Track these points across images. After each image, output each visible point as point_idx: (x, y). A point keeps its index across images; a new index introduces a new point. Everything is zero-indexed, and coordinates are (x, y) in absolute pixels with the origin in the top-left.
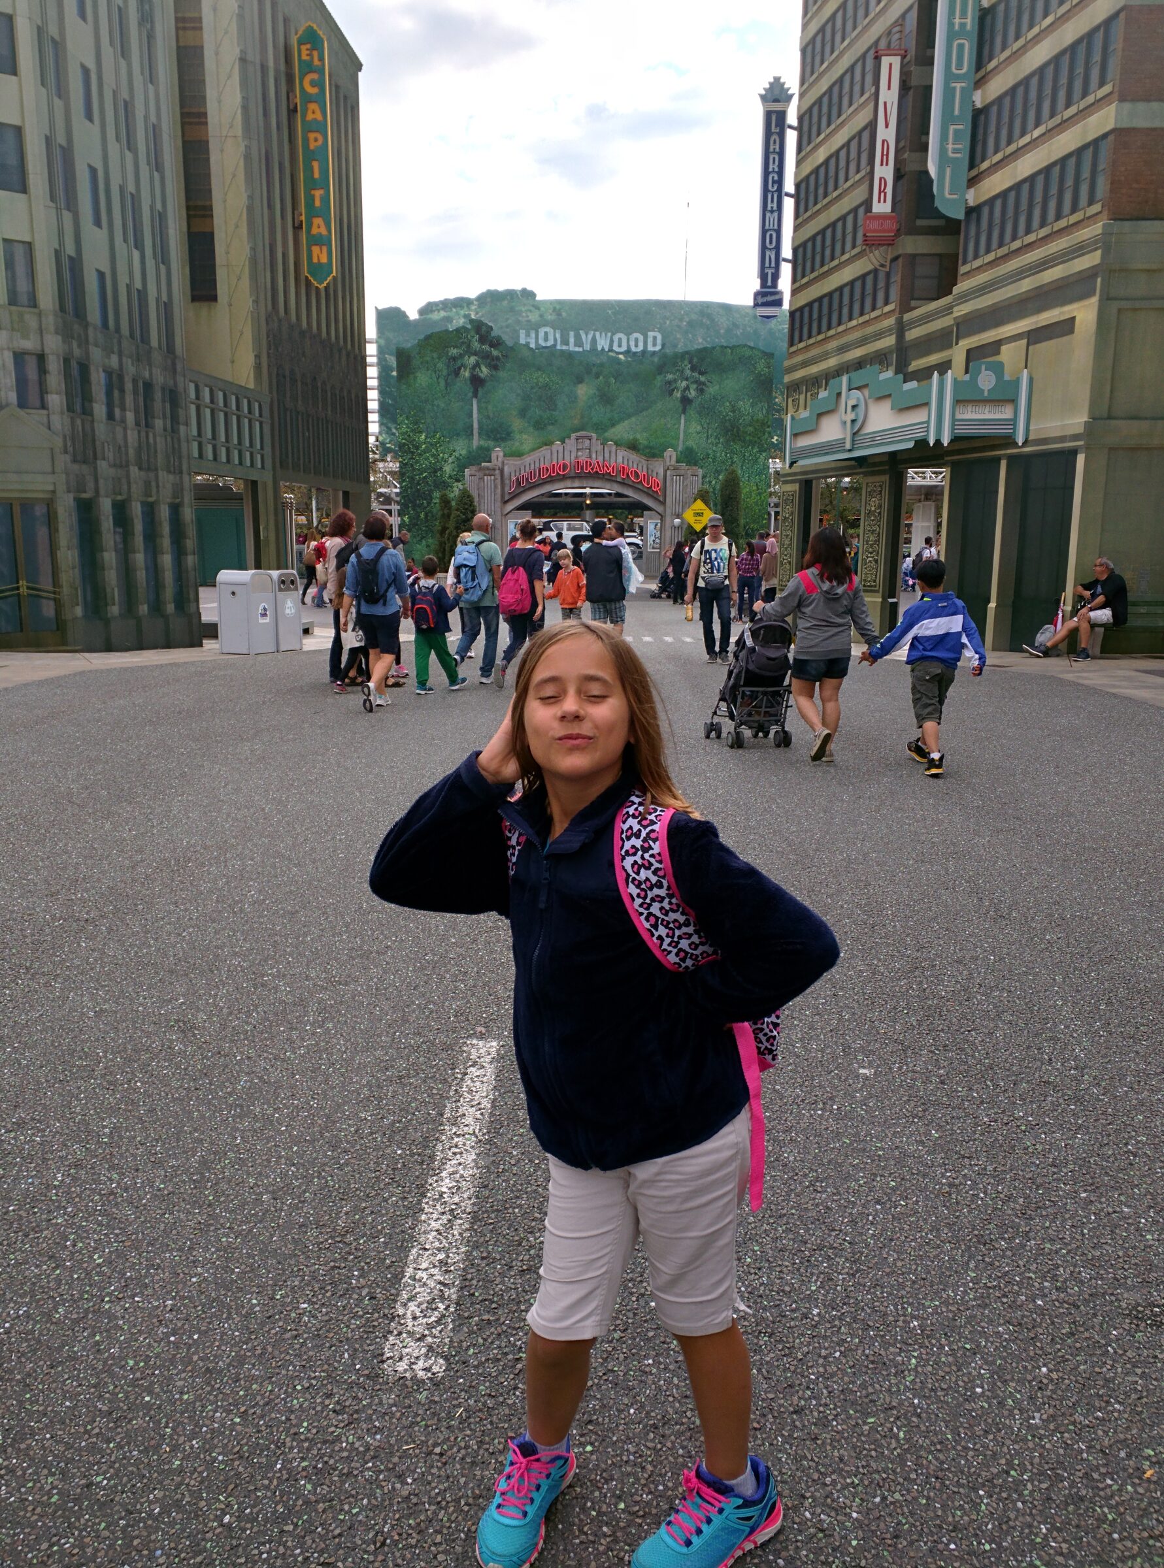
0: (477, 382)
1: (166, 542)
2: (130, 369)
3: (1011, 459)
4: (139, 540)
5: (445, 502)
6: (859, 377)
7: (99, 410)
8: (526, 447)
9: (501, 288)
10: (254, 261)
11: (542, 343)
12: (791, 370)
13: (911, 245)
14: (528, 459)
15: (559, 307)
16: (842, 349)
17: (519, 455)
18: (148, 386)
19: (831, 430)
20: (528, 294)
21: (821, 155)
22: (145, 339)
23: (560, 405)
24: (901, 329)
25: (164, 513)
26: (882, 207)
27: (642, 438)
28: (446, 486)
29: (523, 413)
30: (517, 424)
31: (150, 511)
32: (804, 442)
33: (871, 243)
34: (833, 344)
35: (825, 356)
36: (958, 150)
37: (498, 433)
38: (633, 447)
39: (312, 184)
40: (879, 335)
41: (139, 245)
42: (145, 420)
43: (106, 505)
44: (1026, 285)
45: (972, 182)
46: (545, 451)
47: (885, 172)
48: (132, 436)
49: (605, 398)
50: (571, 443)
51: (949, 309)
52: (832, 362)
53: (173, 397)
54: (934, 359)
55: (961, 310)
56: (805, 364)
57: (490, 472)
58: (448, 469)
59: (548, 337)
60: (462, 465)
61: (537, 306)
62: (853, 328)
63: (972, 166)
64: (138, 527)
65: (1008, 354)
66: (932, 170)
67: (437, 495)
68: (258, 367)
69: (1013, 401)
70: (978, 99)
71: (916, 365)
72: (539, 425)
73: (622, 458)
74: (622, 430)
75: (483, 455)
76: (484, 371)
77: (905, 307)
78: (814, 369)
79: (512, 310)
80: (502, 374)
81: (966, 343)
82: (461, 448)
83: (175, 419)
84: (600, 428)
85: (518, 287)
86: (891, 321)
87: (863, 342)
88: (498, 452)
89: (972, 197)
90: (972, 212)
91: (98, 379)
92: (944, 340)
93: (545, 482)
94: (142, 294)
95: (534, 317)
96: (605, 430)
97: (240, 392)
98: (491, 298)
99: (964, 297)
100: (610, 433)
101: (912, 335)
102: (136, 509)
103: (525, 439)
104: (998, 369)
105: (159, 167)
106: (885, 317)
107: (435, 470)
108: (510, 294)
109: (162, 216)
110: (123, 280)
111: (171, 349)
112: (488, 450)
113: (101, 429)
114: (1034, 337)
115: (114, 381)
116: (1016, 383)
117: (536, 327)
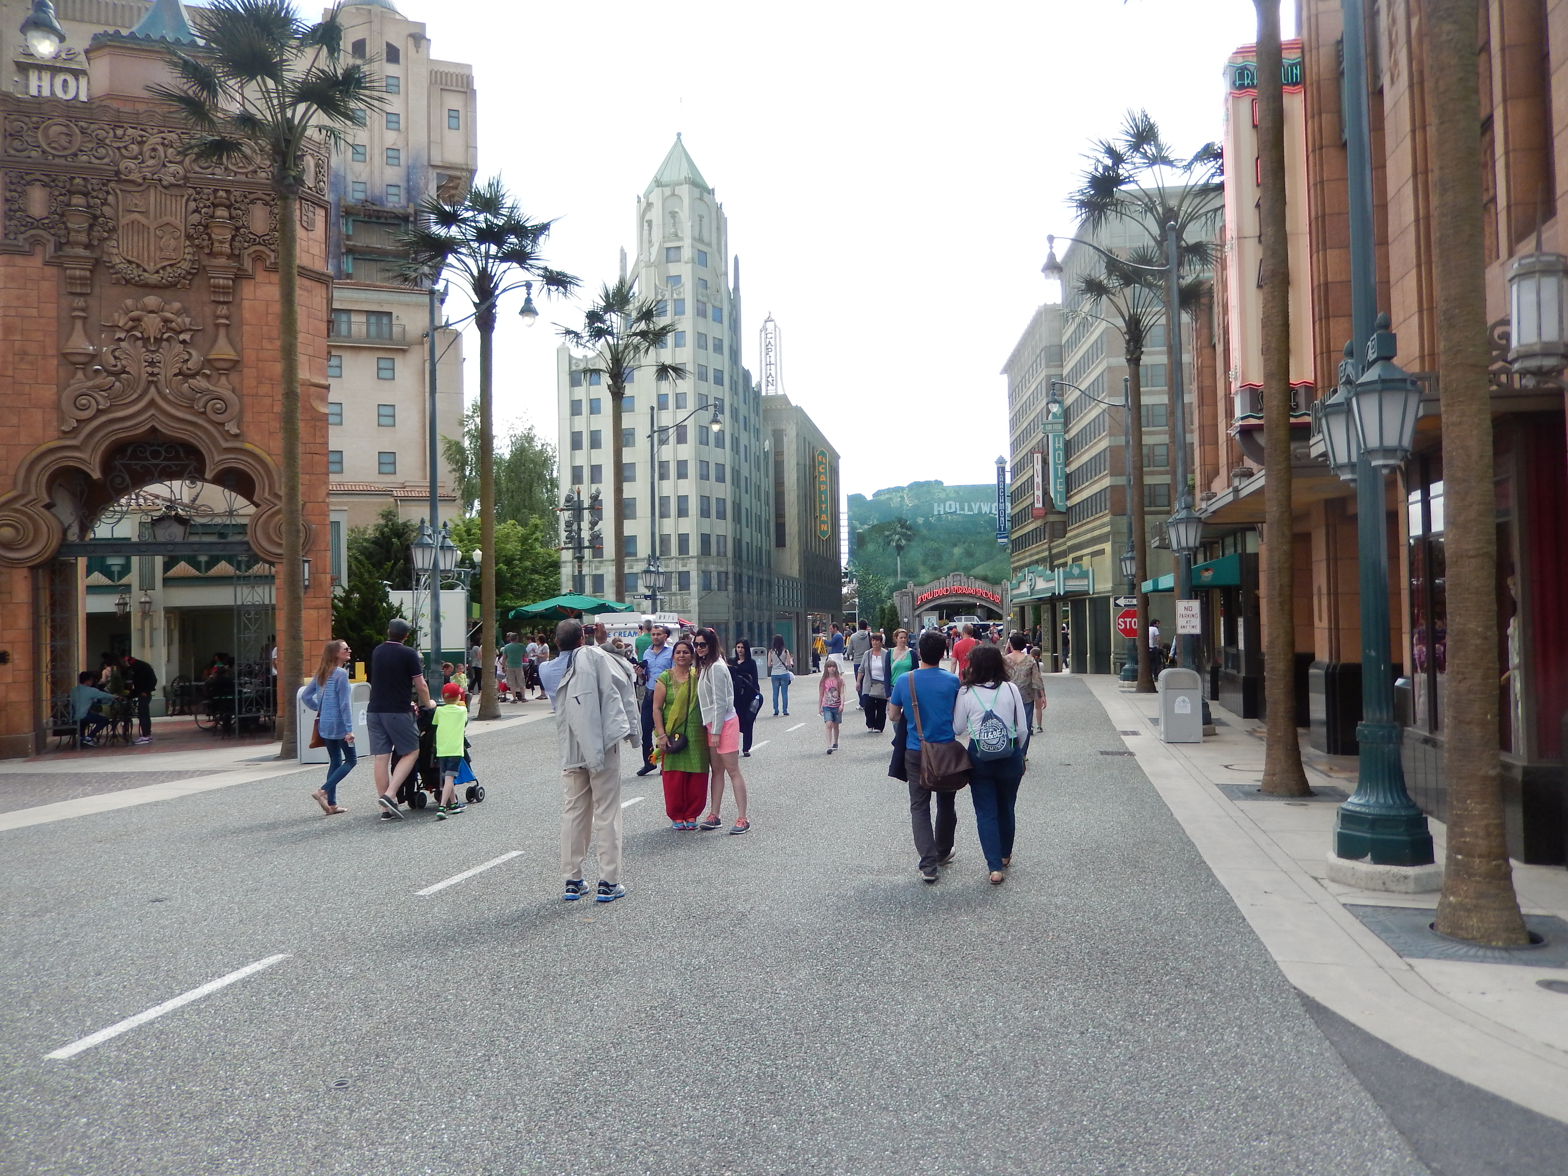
0: (899, 548)
1: (765, 637)
2: (756, 575)
3: (1090, 599)
4: (756, 636)
5: (882, 610)
6: (1032, 568)
7: (745, 590)
8: (926, 580)
9: (922, 480)
10: (799, 532)
11: (948, 510)
12: (1013, 563)
13: (1052, 518)
14: (927, 587)
15: (958, 489)
16: (1031, 556)
17: (922, 584)
18: (761, 581)
19: (1025, 588)
20: (939, 483)
21: (1019, 483)
22: (761, 564)
23: (945, 558)
24: (1050, 549)
25: (765, 626)
26: (1039, 505)
27: (990, 574)
28: (882, 602)
29: (924, 563)
30: (921, 568)
31: (760, 625)
32: (1015, 592)
33: (1036, 518)
34: (1027, 554)
35: (1025, 558)
36: (1061, 488)
37: (910, 573)
38: (985, 579)
39: (821, 502)
40: (1043, 551)
41: (760, 532)
42: (760, 593)
43: (745, 624)
44: (1089, 536)
45: (1068, 499)
46: (936, 583)
47: (1039, 493)
48: (755, 598)
49: (969, 554)
50: (950, 578)
51: (1065, 543)
52: (1028, 560)
53: (770, 584)
54: (1062, 561)
55: (1069, 544)
56: (1018, 561)
57: (906, 594)
58: (884, 593)
59: (952, 506)
60: (892, 590)
61: (944, 489)
62: (1033, 548)
63: (1068, 492)
64: (756, 631)
65: (1086, 561)
66: (1052, 495)
67: (878, 606)
68: (800, 570)
69: (1088, 578)
70: (1068, 470)
71: (1056, 563)
72: (933, 569)
73: (978, 586)
74: (979, 570)
75: (902, 586)
76: (904, 542)
77: (1051, 541)
78: (1021, 563)
79: (929, 492)
80: (912, 543)
81: (1072, 556)
82: (891, 582)
83: (770, 592)
84: (967, 570)
85: (932, 479)
86: (1046, 546)
87: (1038, 553)
88: (911, 584)
89: (1069, 504)
90: (1069, 509)
91: (745, 579)
92: (1064, 554)
93: (937, 599)
94: (761, 549)
95: (943, 496)
96: (970, 570)
97: (793, 580)
98: (916, 487)
99: (1070, 539)
100: (972, 572)
101: (1054, 551)
102: (756, 625)
103: (926, 577)
104: (1080, 566)
105: (768, 504)
106: (1044, 544)
107: (877, 594)
108: (928, 484)
109: (768, 522)
110: (754, 544)
111: (770, 566)
112: (906, 582)
113: (745, 597)
114: (1094, 554)
115: (750, 579)
116: (1088, 571)
117: (944, 501)
